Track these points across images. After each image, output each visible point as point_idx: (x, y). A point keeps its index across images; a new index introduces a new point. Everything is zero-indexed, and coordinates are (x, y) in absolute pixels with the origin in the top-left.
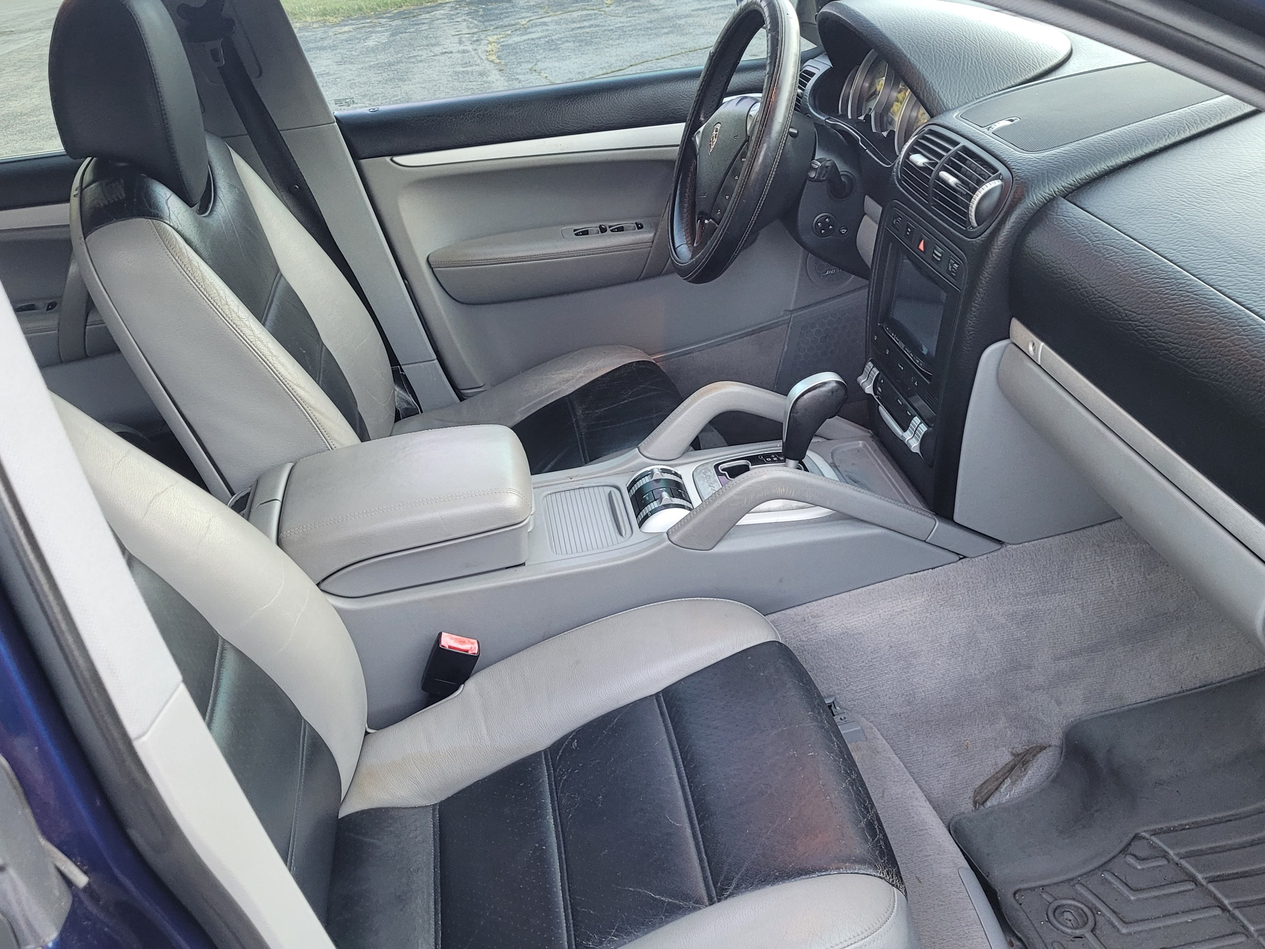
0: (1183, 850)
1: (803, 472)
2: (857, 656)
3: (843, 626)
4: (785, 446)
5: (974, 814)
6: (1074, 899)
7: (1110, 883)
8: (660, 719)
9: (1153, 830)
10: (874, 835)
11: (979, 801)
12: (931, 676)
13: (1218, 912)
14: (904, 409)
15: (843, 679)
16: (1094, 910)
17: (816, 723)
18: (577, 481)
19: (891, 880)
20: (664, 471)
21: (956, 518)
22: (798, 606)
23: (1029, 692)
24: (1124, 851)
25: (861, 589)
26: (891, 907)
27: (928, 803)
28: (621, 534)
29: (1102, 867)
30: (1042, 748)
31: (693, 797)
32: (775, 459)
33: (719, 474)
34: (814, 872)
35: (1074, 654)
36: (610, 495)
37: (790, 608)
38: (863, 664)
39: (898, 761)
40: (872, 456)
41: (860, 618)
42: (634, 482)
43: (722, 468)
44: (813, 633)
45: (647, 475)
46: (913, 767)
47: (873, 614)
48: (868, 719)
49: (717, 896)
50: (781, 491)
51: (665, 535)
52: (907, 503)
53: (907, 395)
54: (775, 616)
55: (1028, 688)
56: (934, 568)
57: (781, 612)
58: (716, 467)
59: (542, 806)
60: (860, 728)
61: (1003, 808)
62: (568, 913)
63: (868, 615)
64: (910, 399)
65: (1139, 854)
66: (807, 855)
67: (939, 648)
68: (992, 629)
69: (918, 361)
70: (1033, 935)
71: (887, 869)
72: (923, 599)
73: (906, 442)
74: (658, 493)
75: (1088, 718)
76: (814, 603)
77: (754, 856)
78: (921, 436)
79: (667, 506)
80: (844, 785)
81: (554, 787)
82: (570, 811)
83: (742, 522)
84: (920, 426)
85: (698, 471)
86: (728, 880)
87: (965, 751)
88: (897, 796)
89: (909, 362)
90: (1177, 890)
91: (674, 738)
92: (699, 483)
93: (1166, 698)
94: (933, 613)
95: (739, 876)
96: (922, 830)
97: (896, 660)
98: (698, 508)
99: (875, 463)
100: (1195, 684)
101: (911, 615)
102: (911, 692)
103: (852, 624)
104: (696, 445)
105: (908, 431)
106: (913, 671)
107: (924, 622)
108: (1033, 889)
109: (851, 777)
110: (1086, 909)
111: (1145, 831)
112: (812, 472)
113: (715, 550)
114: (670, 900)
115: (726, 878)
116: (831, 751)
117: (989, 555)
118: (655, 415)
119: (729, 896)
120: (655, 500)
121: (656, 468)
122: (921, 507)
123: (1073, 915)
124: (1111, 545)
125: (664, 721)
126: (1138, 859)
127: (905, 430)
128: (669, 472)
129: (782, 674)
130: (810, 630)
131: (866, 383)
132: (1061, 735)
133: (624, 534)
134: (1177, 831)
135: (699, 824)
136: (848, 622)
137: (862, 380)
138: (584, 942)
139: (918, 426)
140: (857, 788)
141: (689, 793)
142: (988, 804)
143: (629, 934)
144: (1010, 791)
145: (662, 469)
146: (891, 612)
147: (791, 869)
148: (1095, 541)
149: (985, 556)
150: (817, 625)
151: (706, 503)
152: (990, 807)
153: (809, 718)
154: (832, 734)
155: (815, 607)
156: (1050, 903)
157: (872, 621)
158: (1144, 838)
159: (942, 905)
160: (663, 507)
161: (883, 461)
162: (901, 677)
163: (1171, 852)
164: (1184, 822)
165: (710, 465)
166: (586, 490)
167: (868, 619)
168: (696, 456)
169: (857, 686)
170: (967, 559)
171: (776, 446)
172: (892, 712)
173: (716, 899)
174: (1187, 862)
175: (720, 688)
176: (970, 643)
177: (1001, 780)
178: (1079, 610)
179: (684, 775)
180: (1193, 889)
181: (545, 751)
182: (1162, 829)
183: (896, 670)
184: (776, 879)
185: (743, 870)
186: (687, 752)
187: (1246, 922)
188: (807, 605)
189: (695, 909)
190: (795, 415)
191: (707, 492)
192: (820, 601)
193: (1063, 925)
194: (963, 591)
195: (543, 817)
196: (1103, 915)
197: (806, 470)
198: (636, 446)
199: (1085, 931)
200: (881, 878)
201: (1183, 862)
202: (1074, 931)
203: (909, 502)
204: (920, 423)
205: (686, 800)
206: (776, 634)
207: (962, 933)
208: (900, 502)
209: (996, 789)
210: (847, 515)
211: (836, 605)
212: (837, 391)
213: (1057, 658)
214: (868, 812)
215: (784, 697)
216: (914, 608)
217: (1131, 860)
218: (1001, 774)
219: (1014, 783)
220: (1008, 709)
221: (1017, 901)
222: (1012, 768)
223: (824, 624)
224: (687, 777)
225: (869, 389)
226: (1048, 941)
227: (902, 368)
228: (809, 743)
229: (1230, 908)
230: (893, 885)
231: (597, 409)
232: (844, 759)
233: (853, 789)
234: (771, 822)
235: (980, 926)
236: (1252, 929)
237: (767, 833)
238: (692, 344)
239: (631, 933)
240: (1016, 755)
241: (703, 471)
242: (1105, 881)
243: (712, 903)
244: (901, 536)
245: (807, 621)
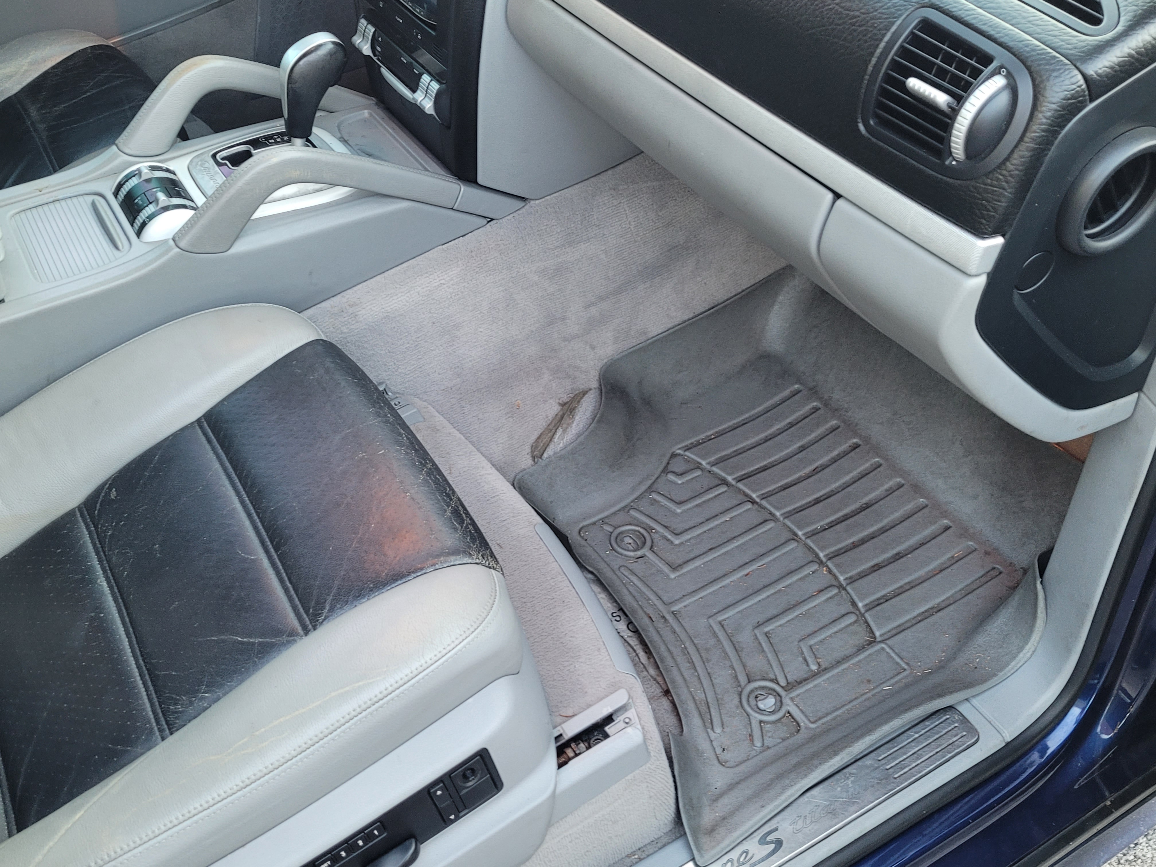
0: (712, 459)
1: (312, 149)
2: (401, 339)
3: (383, 310)
4: (289, 124)
5: (534, 468)
6: (630, 524)
7: (658, 502)
8: (208, 447)
9: (685, 446)
10: (461, 522)
11: (536, 454)
12: (476, 344)
13: (749, 506)
14: (409, 67)
15: (390, 364)
16: (649, 529)
17: (380, 419)
18: (49, 193)
19: (487, 563)
20: (153, 168)
21: (480, 180)
22: (333, 297)
23: (567, 343)
24: (665, 471)
25: (395, 269)
26: (493, 591)
27: (494, 469)
28: (117, 247)
29: (650, 489)
30: (585, 393)
31: (263, 525)
32: (279, 140)
33: (219, 164)
34: (409, 574)
35: (601, 299)
36: (94, 205)
37: (325, 300)
38: (408, 345)
39: (459, 435)
40: (382, 125)
41: (399, 299)
42: (120, 186)
43: (222, 157)
44: (354, 322)
45: (134, 176)
46: (472, 437)
47: (412, 292)
48: (421, 399)
49: (311, 623)
50: (295, 174)
51: (171, 242)
52: (427, 170)
53: (410, 51)
54: (310, 312)
55: (565, 339)
56: (464, 235)
57: (315, 307)
58: (214, 156)
59: (89, 570)
60: (415, 410)
61: (560, 457)
62: (146, 679)
63: (407, 295)
64: (414, 55)
65: (679, 470)
66: (398, 558)
67: (479, 316)
68: (527, 289)
69: (418, 10)
70: (602, 565)
71: (481, 553)
72: (459, 269)
73: (418, 104)
74: (152, 195)
75: (619, 356)
76: (349, 291)
77: (342, 573)
78: (434, 95)
79: (166, 209)
80: (422, 477)
81: (99, 545)
82: (124, 569)
83: (258, 214)
84: (431, 84)
85: (194, 164)
86: (320, 605)
87: (518, 411)
88: (465, 469)
89: (409, 13)
90: (713, 495)
91: (228, 465)
92: (198, 177)
93: (683, 325)
94: (470, 282)
95: (331, 598)
96: (494, 497)
97: (440, 335)
98: (204, 206)
99: (385, 132)
100: (705, 307)
101: (449, 287)
102: (459, 364)
103: (392, 307)
104: (183, 135)
105: (419, 92)
106: (458, 343)
107: (462, 293)
108: (594, 523)
109: (427, 468)
110: (642, 530)
111: (679, 449)
112: (321, 148)
113: (233, 251)
114: (261, 640)
115: (318, 603)
116: (401, 444)
117: (514, 214)
118: (127, 107)
119: (324, 620)
120: (151, 203)
121: (144, 166)
122: (443, 173)
123: (632, 538)
124: (626, 187)
125: (213, 449)
126: (678, 475)
127: (414, 91)
128: (160, 169)
129: (333, 374)
130: (350, 320)
131: (362, 44)
132: (597, 378)
133: (120, 247)
134: (705, 442)
135: (276, 551)
136: (387, 305)
137: (357, 40)
138: (171, 707)
139: (429, 84)
140: (435, 477)
141: (258, 521)
142: (545, 455)
143: (221, 686)
144: (563, 439)
145: (150, 167)
146: (429, 288)
147: (385, 577)
148: (611, 186)
149: (512, 215)
150: (357, 313)
151: (211, 200)
152: (547, 458)
153: (371, 415)
154: (398, 426)
155: (350, 295)
156: (611, 533)
157: (411, 300)
158: (679, 455)
159: (525, 565)
160: (162, 211)
161: (393, 129)
162: (447, 352)
163: (704, 463)
164: (709, 433)
165: (206, 155)
166: (63, 203)
167: (408, 299)
168: (184, 148)
169: (406, 368)
170: (495, 221)
171: (278, 126)
172: (443, 387)
173: (310, 627)
174: (717, 468)
175: (270, 401)
176: (508, 306)
177: (554, 431)
178: (603, 256)
179: (248, 502)
180: (726, 491)
181: (79, 508)
182: (692, 443)
183: (441, 345)
184: (371, 591)
185: (334, 591)
186: (247, 477)
187: (772, 510)
188: (342, 294)
189: (289, 643)
190: (294, 86)
191: (210, 188)
192: (355, 288)
193: (625, 550)
194: (496, 255)
195: (93, 581)
196: (657, 532)
197: (314, 146)
198: (114, 143)
199: (645, 551)
200: (477, 564)
201: (715, 469)
202: (636, 553)
203: (429, 169)
204: (431, 81)
205: (256, 528)
206: (318, 332)
207: (549, 587)
208: (418, 169)
209: (551, 440)
210: (370, 191)
211: (372, 289)
212: (335, 53)
213: (588, 306)
214: (451, 500)
215: (340, 397)
216: (452, 280)
217: (671, 477)
218: (553, 424)
219: (564, 431)
220: (550, 363)
221: (582, 537)
222: (562, 418)
223: (363, 312)
224: (252, 503)
225: (366, 49)
226: (616, 567)
227: (401, 21)
228: (377, 442)
229: (758, 500)
230: (490, 568)
231: (55, 106)
232: (416, 451)
233: (432, 480)
234: (355, 533)
235: (564, 576)
236: (778, 514)
237: (352, 544)
238: (151, 23)
239: (223, 685)
240: (563, 405)
241: (200, 163)
242: (654, 502)
243: (307, 632)
244: (429, 206)
245: (345, 311)
